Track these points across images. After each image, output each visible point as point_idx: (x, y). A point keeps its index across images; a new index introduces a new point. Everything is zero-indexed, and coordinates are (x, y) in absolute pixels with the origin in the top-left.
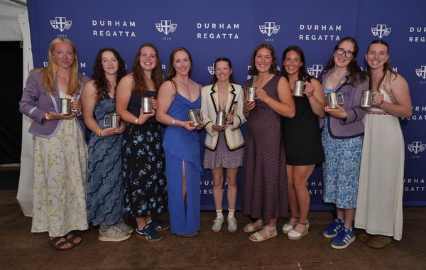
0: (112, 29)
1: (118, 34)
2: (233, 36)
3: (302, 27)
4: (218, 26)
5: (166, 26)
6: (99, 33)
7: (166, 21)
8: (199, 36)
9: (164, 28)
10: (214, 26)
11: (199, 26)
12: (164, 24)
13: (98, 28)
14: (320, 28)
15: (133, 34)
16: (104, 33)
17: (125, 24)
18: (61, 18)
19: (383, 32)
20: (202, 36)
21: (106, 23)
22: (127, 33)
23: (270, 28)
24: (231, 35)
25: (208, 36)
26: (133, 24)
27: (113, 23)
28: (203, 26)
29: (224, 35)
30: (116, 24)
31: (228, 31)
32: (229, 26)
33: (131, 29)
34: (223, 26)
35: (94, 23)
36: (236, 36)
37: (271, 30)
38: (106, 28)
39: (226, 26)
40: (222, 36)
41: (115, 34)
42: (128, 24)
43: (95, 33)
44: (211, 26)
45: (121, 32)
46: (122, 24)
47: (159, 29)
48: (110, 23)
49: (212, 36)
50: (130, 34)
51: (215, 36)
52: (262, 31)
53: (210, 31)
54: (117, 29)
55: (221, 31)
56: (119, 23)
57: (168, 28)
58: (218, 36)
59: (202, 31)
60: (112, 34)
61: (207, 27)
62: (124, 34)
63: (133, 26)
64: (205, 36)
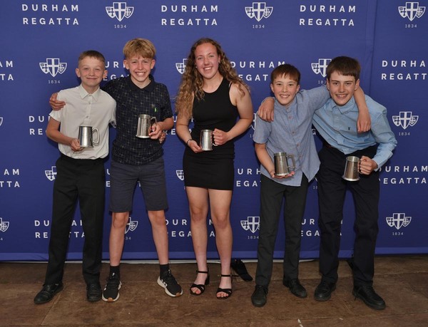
0: (48, 15)
1: (56, 21)
2: (210, 22)
3: (303, 8)
4: (189, 9)
5: (120, 10)
6: (30, 21)
7: (120, 4)
8: (164, 22)
9: (117, 13)
10: (184, 8)
12: (116, 7)
13: (30, 14)
14: (327, 9)
15: (76, 22)
16: (37, 21)
17: (65, 8)
19: (414, 13)
20: (168, 22)
21: (40, 8)
22: (68, 19)
23: (259, 10)
24: (206, 20)
25: (176, 22)
26: (75, 8)
27: (49, 8)
28: (169, 9)
29: (198, 20)
30: (53, 8)
31: (202, 15)
32: (204, 9)
33: (72, 15)
34: (196, 9)
35: (25, 7)
36: (214, 22)
37: (262, 13)
38: (39, 14)
39: (200, 9)
40: (195, 22)
41: (51, 21)
42: (69, 8)
43: (25, 21)
44: (179, 8)
45: (59, 19)
46: (60, 8)
47: (110, 15)
48: (45, 7)
49: (181, 22)
50: (71, 22)
51: (186, 22)
52: (249, 15)
53: (179, 15)
54: (55, 15)
55: (193, 16)
56: (57, 8)
57: (123, 13)
58: (190, 22)
59: (169, 15)
60: (47, 21)
61: (174, 10)
62: (64, 22)
63: (75, 11)
64: (172, 22)
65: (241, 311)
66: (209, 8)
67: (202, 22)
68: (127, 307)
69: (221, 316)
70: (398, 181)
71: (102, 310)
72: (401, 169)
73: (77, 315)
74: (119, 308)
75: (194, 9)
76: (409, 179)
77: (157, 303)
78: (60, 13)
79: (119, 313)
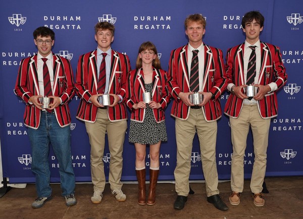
0: (61, 23)
1: (66, 27)
2: (166, 27)
3: (225, 18)
4: (152, 18)
5: (107, 20)
7: (107, 15)
8: (136, 27)
10: (149, 18)
11: (136, 18)
12: (105, 17)
13: (49, 22)
15: (79, 27)
16: (54, 27)
17: (72, 18)
18: (17, 15)
19: (297, 20)
20: (139, 27)
21: (56, 18)
22: (73, 26)
24: (163, 26)
25: (144, 27)
27: (62, 18)
28: (139, 18)
29: (158, 26)
30: (64, 18)
32: (162, 18)
33: (76, 23)
34: (157, 18)
35: (46, 18)
36: (168, 27)
38: (55, 22)
39: (159, 18)
40: (156, 27)
41: (63, 27)
42: (75, 18)
44: (146, 18)
45: (68, 26)
46: (69, 18)
48: (59, 18)
49: (147, 27)
50: (76, 27)
51: (150, 27)
54: (65, 23)
55: (155, 23)
56: (66, 18)
57: (109, 21)
58: (153, 27)
59: (139, 22)
60: (60, 27)
61: (142, 19)
62: (71, 27)
63: (78, 20)
64: (141, 27)
65: (188, 213)
66: (165, 18)
67: (161, 27)
68: (114, 211)
69: (175, 216)
70: (288, 128)
71: (99, 213)
72: (290, 121)
73: (83, 216)
74: (110, 212)
75: (156, 18)
76: (295, 127)
77: (134, 208)
78: (68, 22)
79: (110, 215)
